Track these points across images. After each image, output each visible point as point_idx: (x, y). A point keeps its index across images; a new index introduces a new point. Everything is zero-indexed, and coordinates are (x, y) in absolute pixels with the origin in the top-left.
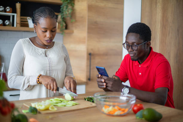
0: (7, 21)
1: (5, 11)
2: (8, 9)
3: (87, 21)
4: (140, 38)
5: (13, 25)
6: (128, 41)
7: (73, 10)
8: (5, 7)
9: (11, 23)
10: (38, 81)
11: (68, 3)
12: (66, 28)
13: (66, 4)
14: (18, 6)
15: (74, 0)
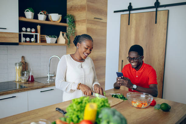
0: (32, 39)
2: (33, 30)
8: (31, 29)
10: (79, 88)
14: (39, 27)
15: (75, 24)
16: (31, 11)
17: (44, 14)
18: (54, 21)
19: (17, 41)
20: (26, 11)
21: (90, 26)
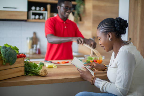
1: (40, 10)
8: (40, 7)
12: (80, 20)
14: (49, 6)
19: (25, 18)
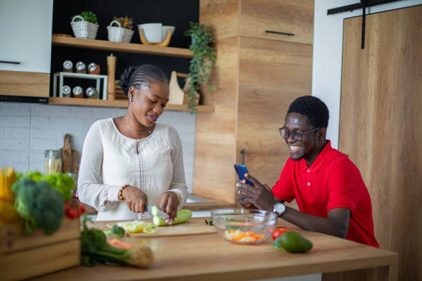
0: (90, 89)
1: (87, 71)
2: (93, 67)
3: (237, 89)
4: (307, 122)
5: (101, 97)
6: (287, 125)
7: (214, 68)
8: (87, 64)
9: (97, 92)
10: (121, 195)
11: (205, 55)
12: (201, 102)
13: (200, 58)
14: (111, 60)
15: (215, 51)
16: (85, 20)
17: (122, 26)
18: (154, 44)
20: (75, 21)
21: (251, 54)
